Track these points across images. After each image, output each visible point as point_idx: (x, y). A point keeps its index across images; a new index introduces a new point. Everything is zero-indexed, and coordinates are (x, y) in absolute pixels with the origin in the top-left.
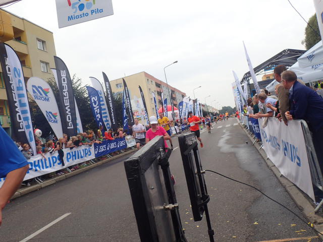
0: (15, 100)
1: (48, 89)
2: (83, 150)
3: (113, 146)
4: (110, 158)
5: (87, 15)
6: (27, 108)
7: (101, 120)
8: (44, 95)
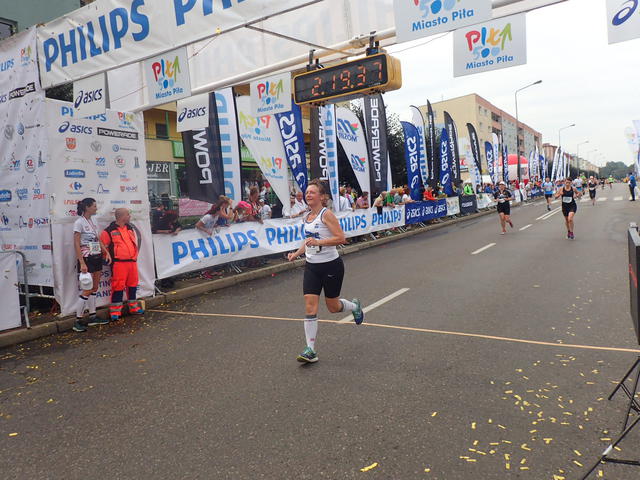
0: (320, 138)
1: (356, 125)
2: (392, 212)
3: (429, 210)
4: (424, 227)
5: (492, 62)
6: (335, 150)
7: (418, 172)
8: (351, 133)
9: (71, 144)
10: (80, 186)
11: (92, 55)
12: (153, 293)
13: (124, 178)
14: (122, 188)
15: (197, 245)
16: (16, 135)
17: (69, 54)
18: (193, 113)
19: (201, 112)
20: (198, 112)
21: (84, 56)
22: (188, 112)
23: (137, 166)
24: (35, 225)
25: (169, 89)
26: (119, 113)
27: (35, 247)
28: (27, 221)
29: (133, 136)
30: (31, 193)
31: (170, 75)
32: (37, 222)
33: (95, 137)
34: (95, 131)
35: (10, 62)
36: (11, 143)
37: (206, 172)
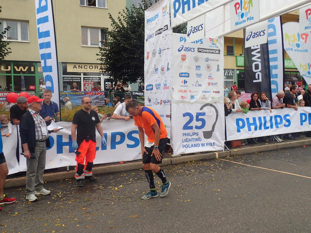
9: (184, 58)
10: (186, 82)
11: (199, 4)
12: (223, 149)
13: (210, 77)
14: (209, 84)
15: (251, 121)
16: (157, 54)
17: (186, 6)
18: (257, 35)
19: (262, 34)
20: (260, 34)
21: (194, 6)
22: (253, 34)
23: (218, 70)
24: (163, 103)
25: (245, 18)
26: (210, 39)
27: (163, 116)
28: (159, 101)
29: (217, 52)
30: (162, 85)
31: (246, 9)
32: (165, 102)
33: (196, 53)
34: (196, 50)
35: (157, 15)
36: (155, 59)
37: (258, 75)
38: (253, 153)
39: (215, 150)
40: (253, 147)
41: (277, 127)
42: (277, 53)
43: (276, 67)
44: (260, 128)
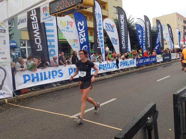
0: (97, 31)
1: (114, 25)
2: (130, 61)
8: (111, 29)
12: (12, 96)
15: (35, 76)
18: (22, 21)
20: (24, 21)
23: (5, 43)
37: (40, 46)
38: (35, 96)
39: (5, 98)
40: (35, 92)
41: (53, 78)
42: (54, 32)
43: (53, 41)
44: (42, 80)
